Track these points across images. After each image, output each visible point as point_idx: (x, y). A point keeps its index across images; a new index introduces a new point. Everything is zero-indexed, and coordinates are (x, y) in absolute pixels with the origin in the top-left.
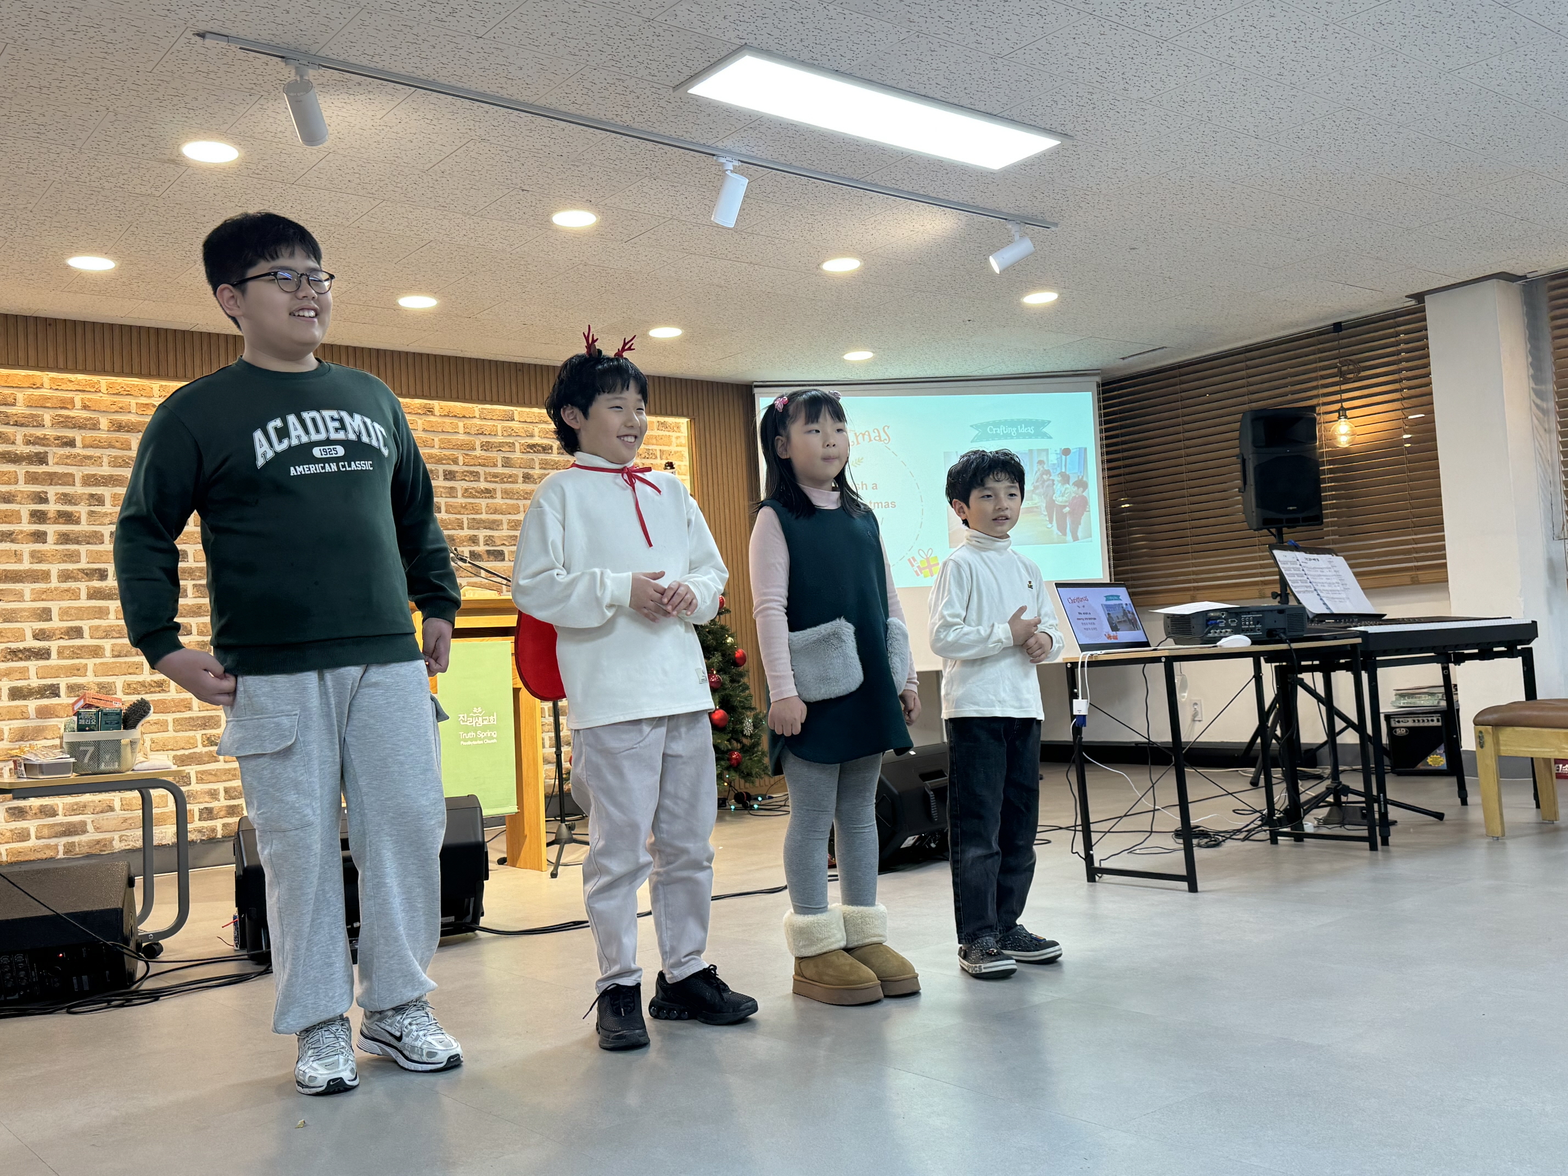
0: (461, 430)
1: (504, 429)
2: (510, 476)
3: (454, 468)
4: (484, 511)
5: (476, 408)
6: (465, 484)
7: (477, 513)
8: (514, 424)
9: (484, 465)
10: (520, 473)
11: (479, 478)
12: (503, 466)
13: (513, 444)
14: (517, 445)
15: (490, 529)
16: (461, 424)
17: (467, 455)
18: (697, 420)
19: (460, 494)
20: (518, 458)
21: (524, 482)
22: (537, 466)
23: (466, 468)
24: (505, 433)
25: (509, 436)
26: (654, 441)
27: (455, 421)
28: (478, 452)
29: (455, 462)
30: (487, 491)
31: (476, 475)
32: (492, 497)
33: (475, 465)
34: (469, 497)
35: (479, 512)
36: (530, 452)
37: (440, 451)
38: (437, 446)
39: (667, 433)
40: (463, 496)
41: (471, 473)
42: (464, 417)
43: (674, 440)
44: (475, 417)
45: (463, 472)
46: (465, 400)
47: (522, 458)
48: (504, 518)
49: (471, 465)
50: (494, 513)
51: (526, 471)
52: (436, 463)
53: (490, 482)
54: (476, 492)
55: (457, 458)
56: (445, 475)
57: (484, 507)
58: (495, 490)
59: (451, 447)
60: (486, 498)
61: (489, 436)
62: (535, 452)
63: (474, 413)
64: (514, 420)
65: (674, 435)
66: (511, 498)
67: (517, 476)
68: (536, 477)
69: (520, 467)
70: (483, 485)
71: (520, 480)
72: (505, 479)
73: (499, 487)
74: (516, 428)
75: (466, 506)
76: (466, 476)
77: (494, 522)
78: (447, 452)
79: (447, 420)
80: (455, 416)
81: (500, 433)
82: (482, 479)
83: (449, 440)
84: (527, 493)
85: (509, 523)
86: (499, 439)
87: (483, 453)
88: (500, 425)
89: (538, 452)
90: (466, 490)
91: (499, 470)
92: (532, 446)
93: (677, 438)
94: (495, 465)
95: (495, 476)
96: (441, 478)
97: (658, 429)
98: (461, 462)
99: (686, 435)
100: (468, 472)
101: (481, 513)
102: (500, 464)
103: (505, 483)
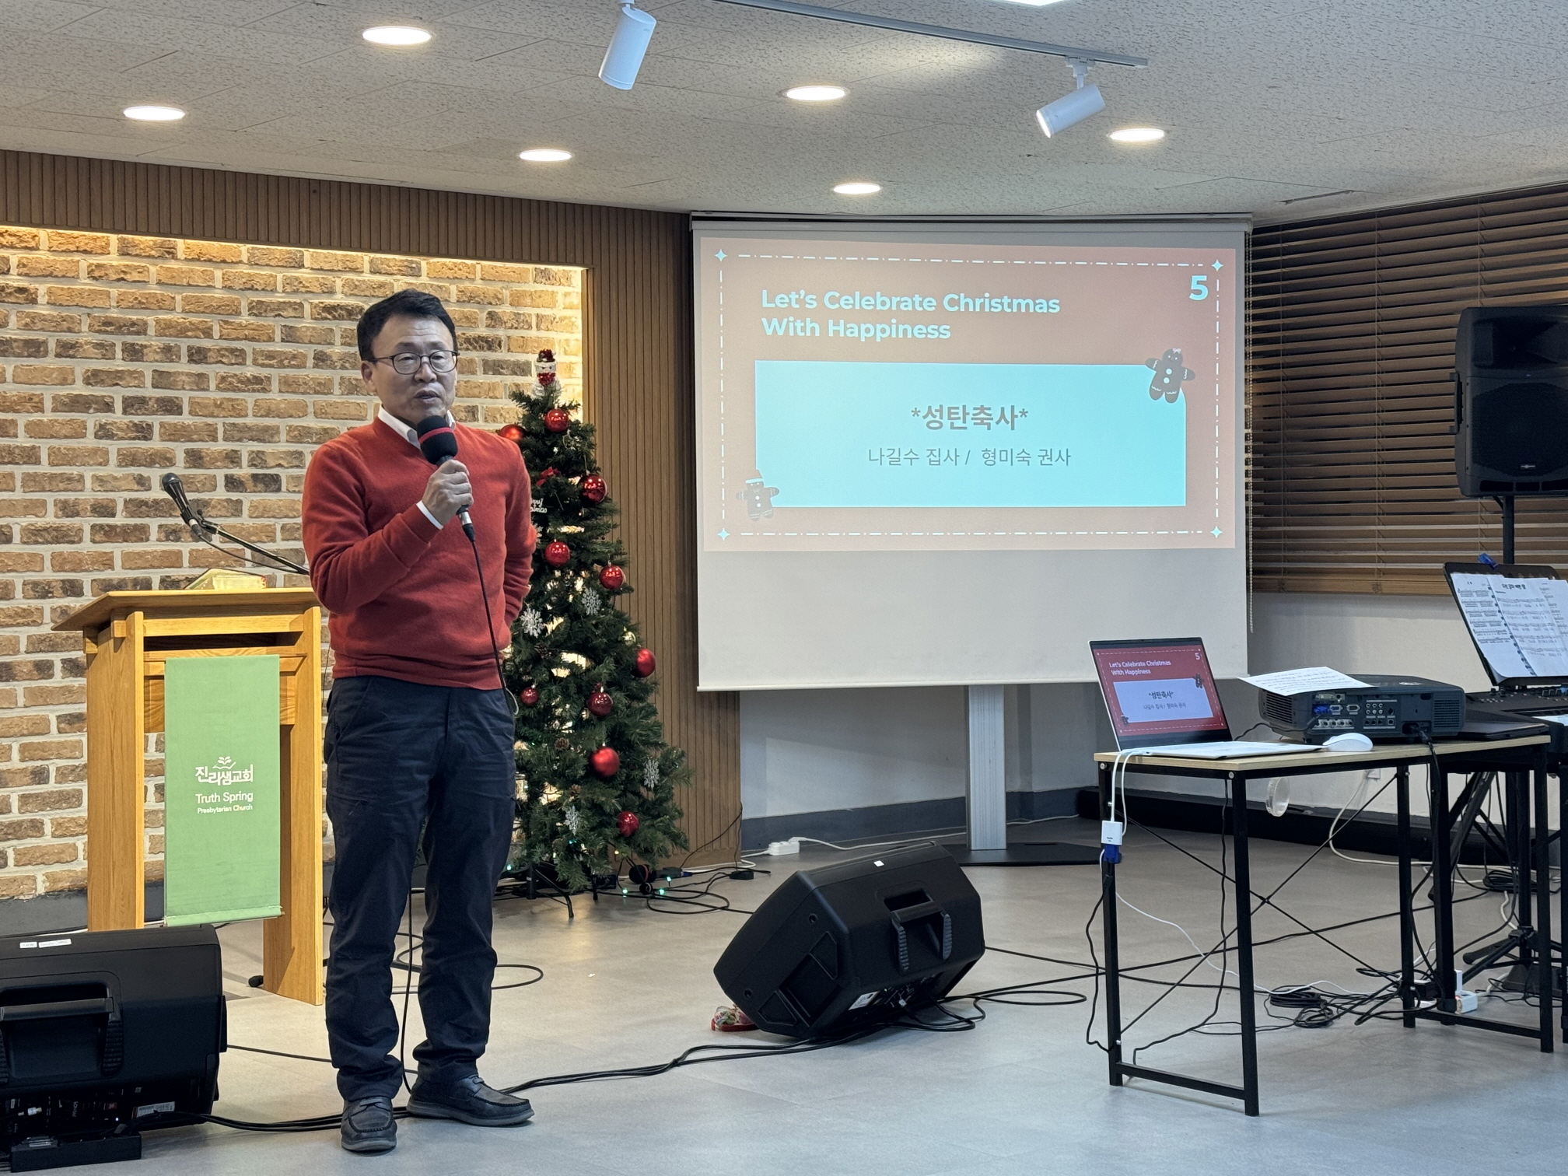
0: (219, 284)
1: (288, 281)
2: (294, 357)
3: (206, 343)
4: (250, 412)
5: (244, 249)
6: (222, 370)
7: (239, 416)
8: (303, 274)
9: (253, 339)
10: (309, 351)
11: (244, 359)
12: (283, 340)
13: (301, 305)
14: (307, 307)
15: (259, 440)
16: (218, 274)
17: (226, 322)
18: (597, 270)
19: (213, 385)
20: (308, 328)
21: (316, 366)
22: (338, 340)
23: (225, 344)
24: (288, 287)
25: (296, 292)
26: (528, 301)
27: (209, 268)
28: (245, 319)
29: (208, 333)
30: (257, 380)
31: (240, 354)
32: (264, 390)
33: (238, 339)
34: (227, 390)
35: (242, 413)
36: (326, 319)
37: (183, 316)
38: (179, 309)
39: (550, 288)
40: (218, 388)
41: (232, 351)
42: (224, 261)
43: (560, 298)
44: (241, 262)
45: (218, 351)
46: (225, 238)
47: (314, 328)
48: (282, 424)
49: (233, 340)
50: (267, 416)
51: (320, 348)
52: (176, 336)
53: (263, 365)
54: (240, 381)
55: (211, 328)
56: (190, 355)
57: (250, 406)
58: (268, 379)
59: (202, 309)
60: (254, 391)
61: (262, 293)
62: (335, 318)
63: (239, 256)
64: (302, 266)
65: (560, 290)
66: (294, 392)
67: (305, 356)
68: (335, 358)
69: (311, 342)
70: (250, 371)
71: (310, 362)
72: (286, 362)
73: (275, 374)
74: (307, 280)
75: (222, 403)
76: (223, 356)
77: (266, 429)
78: (195, 319)
79: (198, 267)
80: (210, 260)
81: (280, 288)
82: (249, 361)
83: (198, 300)
84: (319, 384)
85: (289, 432)
86: (279, 298)
87: (252, 320)
88: (280, 276)
89: (341, 318)
90: (223, 379)
91: (278, 347)
92: (330, 309)
93: (566, 295)
94: (271, 339)
95: (270, 356)
96: (185, 358)
97: (535, 281)
98: (216, 335)
99: (580, 291)
100: (226, 350)
101: (246, 416)
102: (278, 337)
103: (285, 367)
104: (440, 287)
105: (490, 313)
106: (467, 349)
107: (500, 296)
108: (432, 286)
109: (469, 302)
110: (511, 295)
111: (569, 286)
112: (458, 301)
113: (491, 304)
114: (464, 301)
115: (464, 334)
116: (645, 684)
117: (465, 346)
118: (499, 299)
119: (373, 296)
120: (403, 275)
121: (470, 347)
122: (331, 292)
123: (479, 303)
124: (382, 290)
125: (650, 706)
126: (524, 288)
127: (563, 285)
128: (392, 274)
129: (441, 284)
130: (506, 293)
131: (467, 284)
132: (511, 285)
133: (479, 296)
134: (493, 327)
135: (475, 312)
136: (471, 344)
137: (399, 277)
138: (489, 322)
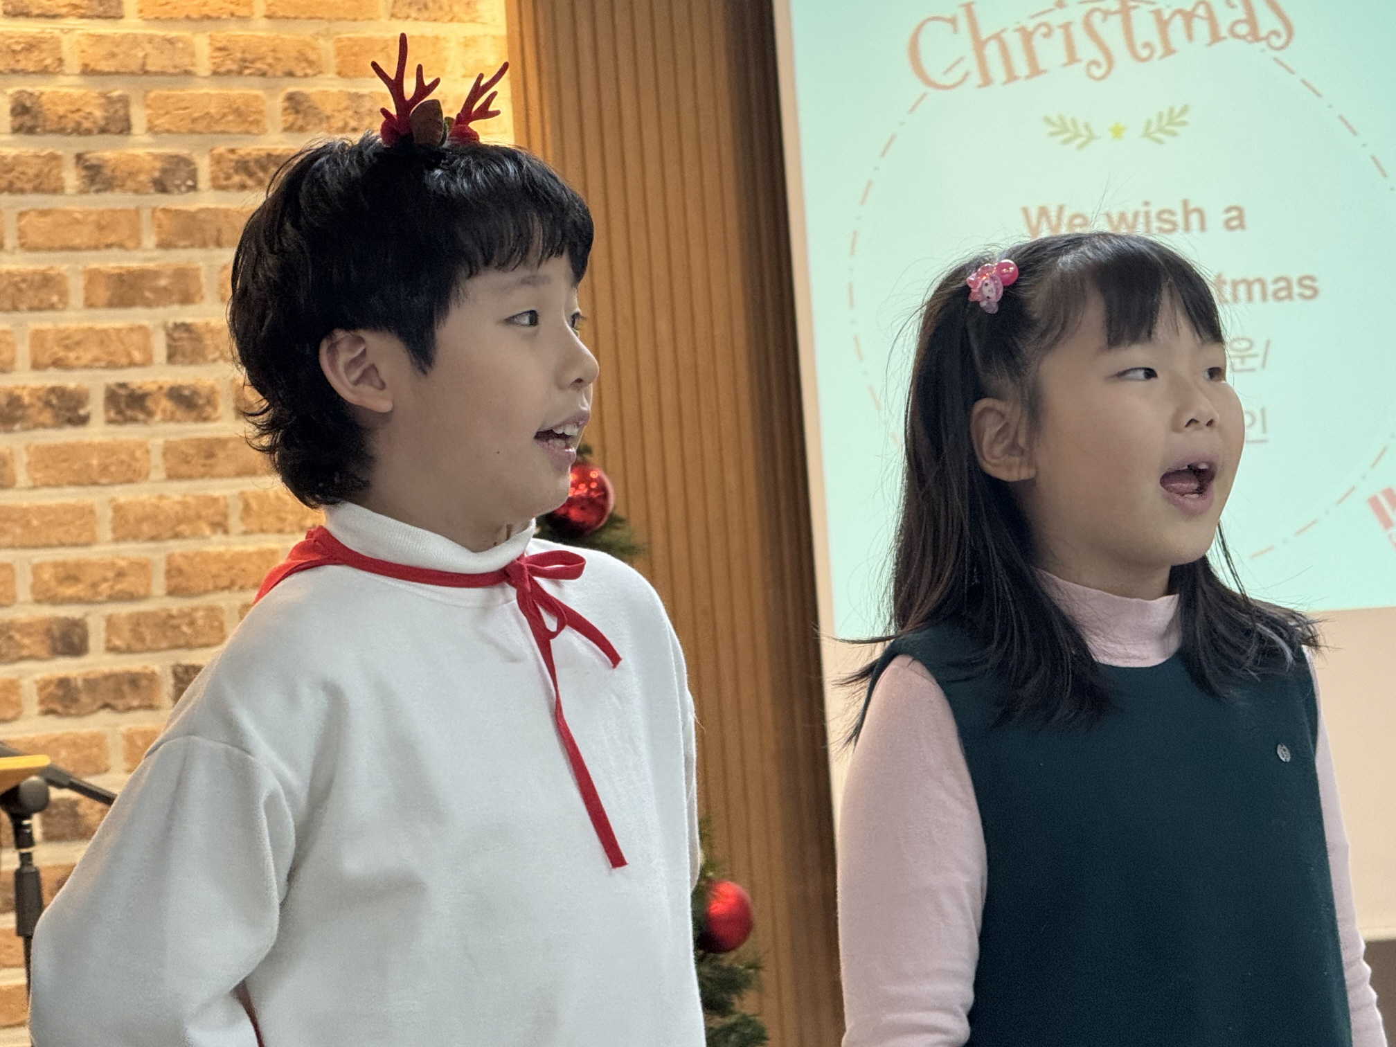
39: (428, 29)
97: (393, 16)
99: (502, 31)
104: (171, 42)
105: (291, 98)
106: (243, 187)
107: (312, 56)
108: (151, 39)
109: (240, 73)
110: (339, 52)
111: (473, 21)
112: (215, 73)
113: (290, 74)
114: (229, 72)
115: (232, 151)
116: (730, 969)
117: (236, 179)
118: (311, 63)
119: (14, 72)
120: (82, 17)
121: (250, 182)
123: (263, 74)
124: (35, 55)
125: (747, 1021)
126: (368, 33)
127: (460, 21)
128: (54, 17)
129: (173, 34)
130: (327, 48)
131: (234, 31)
132: (336, 27)
133: (262, 59)
134: (301, 129)
135: (256, 97)
136: (251, 174)
137: (72, 22)
138: (291, 118)
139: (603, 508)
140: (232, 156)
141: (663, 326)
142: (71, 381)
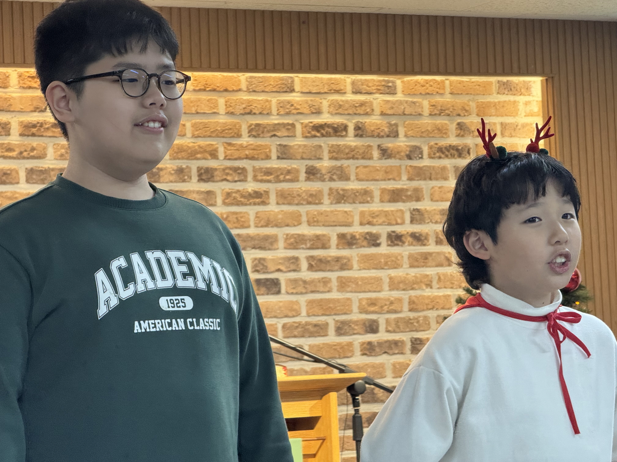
0: (222, 109)
1: (281, 105)
2: (289, 172)
3: (212, 164)
4: (252, 223)
5: (243, 78)
6: (227, 187)
7: (243, 227)
8: (295, 97)
9: (252, 158)
10: (301, 166)
11: (246, 176)
12: (278, 158)
13: (293, 125)
14: (299, 127)
15: (261, 248)
16: (221, 101)
17: (230, 144)
18: (556, 79)
19: (219, 200)
20: (300, 146)
21: (308, 179)
22: (326, 155)
23: (229, 164)
24: (281, 109)
25: (288, 114)
26: (493, 111)
27: (213, 96)
28: (245, 140)
29: (214, 155)
30: (257, 194)
31: (241, 173)
32: (264, 203)
33: (240, 158)
34: (231, 204)
35: (246, 225)
36: (315, 136)
37: (193, 140)
38: (189, 134)
39: (512, 98)
40: (224, 203)
41: (236, 170)
42: (226, 90)
43: (521, 107)
44: (240, 90)
45: (224, 170)
46: (228, 69)
47: (305, 146)
48: (280, 232)
49: (236, 159)
50: (266, 226)
51: (310, 163)
52: (188, 159)
53: (262, 181)
54: (243, 196)
55: (216, 150)
56: (200, 175)
57: (252, 217)
58: (267, 192)
59: (208, 133)
60: (255, 204)
61: (259, 117)
62: (323, 136)
63: (239, 85)
64: (292, 91)
65: (521, 99)
66: (289, 204)
67: (297, 171)
68: (324, 172)
69: (302, 158)
70: (251, 186)
71: (303, 176)
72: (282, 177)
73: (272, 188)
74: (298, 103)
75: (228, 217)
76: (227, 174)
77: (266, 238)
78: (202, 142)
79: (204, 96)
80: (214, 90)
81: (274, 111)
82: (250, 178)
83: (205, 126)
84: (311, 195)
85: (286, 239)
86: (275, 120)
87: (252, 141)
88: (274, 100)
89: (328, 135)
90: (228, 195)
91: (274, 164)
92: (318, 128)
93: (527, 103)
94: (268, 157)
95: (268, 172)
96: (195, 178)
97: (498, 93)
98: (221, 156)
99: (540, 99)
100: (230, 168)
101: (248, 227)
102: (274, 155)
103: (280, 181)
104: (414, 103)
105: (459, 124)
106: (440, 158)
107: (467, 108)
108: (407, 102)
109: (440, 115)
110: (477, 107)
111: (529, 95)
112: (430, 115)
113: (459, 115)
114: (435, 114)
115: (436, 144)
117: (438, 154)
118: (466, 111)
119: (355, 114)
120: (381, 93)
121: (443, 156)
122: (318, 112)
123: (449, 115)
124: (363, 108)
126: (488, 100)
127: (524, 95)
128: (371, 93)
129: (415, 100)
130: (473, 105)
131: (438, 99)
132: (476, 97)
133: (448, 109)
134: (463, 136)
135: (446, 124)
136: (443, 153)
137: (377, 96)
138: (459, 132)
139: (577, 282)
140: (436, 146)
141: (601, 213)
142: (374, 230)
